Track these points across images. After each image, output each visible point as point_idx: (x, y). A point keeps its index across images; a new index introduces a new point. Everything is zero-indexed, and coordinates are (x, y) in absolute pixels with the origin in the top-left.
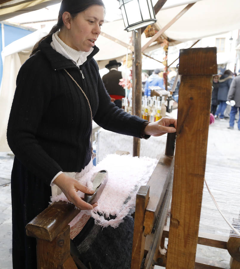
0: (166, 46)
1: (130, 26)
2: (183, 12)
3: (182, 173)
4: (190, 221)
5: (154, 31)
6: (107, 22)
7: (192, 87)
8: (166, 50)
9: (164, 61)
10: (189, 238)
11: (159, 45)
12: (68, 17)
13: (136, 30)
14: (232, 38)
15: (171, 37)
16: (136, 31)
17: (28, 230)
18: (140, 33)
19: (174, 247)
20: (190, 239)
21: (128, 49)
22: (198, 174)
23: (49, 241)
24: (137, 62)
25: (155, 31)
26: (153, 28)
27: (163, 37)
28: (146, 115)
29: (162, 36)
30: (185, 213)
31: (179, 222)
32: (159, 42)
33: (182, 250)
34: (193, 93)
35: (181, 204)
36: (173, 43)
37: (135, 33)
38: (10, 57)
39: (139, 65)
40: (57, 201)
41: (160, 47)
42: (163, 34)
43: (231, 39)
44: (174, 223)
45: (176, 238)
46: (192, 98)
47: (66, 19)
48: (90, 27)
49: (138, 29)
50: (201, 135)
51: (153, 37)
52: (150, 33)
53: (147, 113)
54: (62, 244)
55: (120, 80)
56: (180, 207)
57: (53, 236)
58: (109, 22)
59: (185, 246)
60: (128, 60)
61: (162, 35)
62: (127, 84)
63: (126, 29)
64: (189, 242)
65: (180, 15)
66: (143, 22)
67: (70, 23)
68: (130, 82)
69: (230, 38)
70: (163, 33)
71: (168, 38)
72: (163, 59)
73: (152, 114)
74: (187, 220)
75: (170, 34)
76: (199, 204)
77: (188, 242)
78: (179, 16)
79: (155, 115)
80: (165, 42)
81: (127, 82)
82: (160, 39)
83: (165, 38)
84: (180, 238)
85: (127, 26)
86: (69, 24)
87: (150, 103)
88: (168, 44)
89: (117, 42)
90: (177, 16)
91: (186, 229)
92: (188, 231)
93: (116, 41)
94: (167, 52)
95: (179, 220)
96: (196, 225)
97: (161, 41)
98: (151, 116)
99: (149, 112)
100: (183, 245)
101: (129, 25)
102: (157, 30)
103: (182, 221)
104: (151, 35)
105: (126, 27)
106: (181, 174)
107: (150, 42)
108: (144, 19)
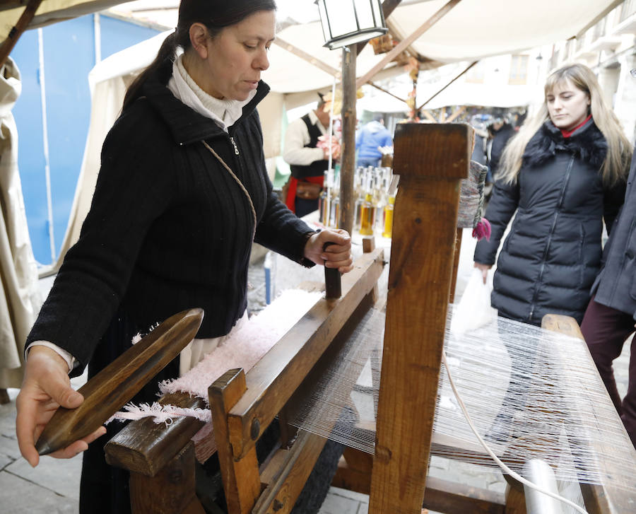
0: (413, 71)
1: (335, 40)
2: (444, 11)
3: (397, 362)
4: (411, 452)
5: (391, 43)
6: (297, 24)
7: (419, 197)
8: (415, 78)
9: (409, 98)
10: (408, 483)
11: (402, 68)
12: (201, 34)
13: (346, 47)
14: (542, 55)
15: (425, 53)
16: (347, 49)
17: (109, 455)
18: (353, 53)
19: (381, 498)
20: (411, 485)
21: (335, 78)
22: (428, 367)
23: (148, 477)
24: (347, 111)
25: (394, 42)
26: (388, 37)
27: (410, 52)
28: (368, 207)
29: (407, 52)
30: (402, 436)
31: (390, 453)
32: (401, 63)
33: (397, 504)
34: (422, 210)
35: (394, 420)
36: (428, 65)
37: (345, 52)
38: (106, 84)
39: (350, 116)
40: (172, 392)
41: (403, 72)
42: (409, 48)
43: (540, 58)
44: (382, 454)
45: (385, 481)
46: (419, 221)
47: (197, 38)
48: (248, 57)
49: (351, 46)
50: (436, 293)
51: (389, 53)
52: (383, 45)
53: (369, 203)
54: (177, 479)
55: (320, 138)
56: (394, 425)
57: (157, 467)
58: (300, 24)
59: (401, 497)
60: (335, 100)
61: (407, 49)
62: (333, 147)
63: (327, 45)
64: (409, 489)
65: (438, 16)
66: (359, 32)
67: (206, 46)
68: (337, 143)
69: (538, 55)
70: (409, 45)
71: (419, 55)
72: (409, 95)
73: (379, 205)
74: (406, 451)
75: (422, 47)
76: (429, 422)
77: (407, 491)
78: (436, 18)
79: (385, 207)
80: (413, 64)
81: (332, 143)
82: (402, 57)
83: (412, 55)
84: (392, 482)
85: (329, 39)
86: (203, 47)
87: (376, 183)
88: (419, 68)
89: (316, 65)
90: (431, 18)
91: (404, 467)
92: (408, 469)
93: (314, 62)
94: (415, 82)
95: (391, 450)
96: (422, 460)
97: (403, 60)
98: (378, 209)
99: (373, 200)
100: (397, 494)
101: (332, 38)
102: (397, 40)
103: (396, 452)
104: (383, 50)
105: (327, 42)
106: (394, 364)
107: (383, 63)
108: (361, 28)
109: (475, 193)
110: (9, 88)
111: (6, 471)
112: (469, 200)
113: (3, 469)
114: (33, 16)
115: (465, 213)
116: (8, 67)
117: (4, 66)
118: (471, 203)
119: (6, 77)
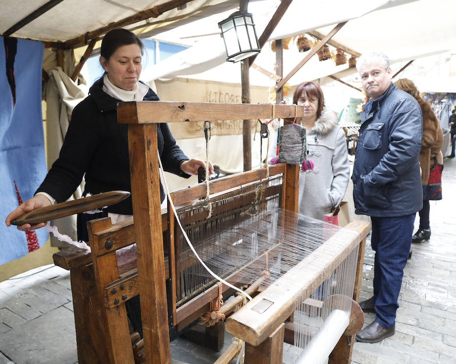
1: (230, 57)
3: (137, 207)
4: (147, 251)
13: (241, 61)
24: (244, 98)
34: (136, 138)
39: (246, 101)
46: (135, 143)
57: (72, 266)
66: (241, 52)
67: (107, 66)
108: (242, 50)
109: (299, 143)
110: (79, 90)
111: (64, 307)
112: (293, 147)
113: (63, 306)
114: (92, 50)
115: (292, 155)
116: (80, 79)
117: (78, 78)
118: (295, 149)
119: (79, 84)
